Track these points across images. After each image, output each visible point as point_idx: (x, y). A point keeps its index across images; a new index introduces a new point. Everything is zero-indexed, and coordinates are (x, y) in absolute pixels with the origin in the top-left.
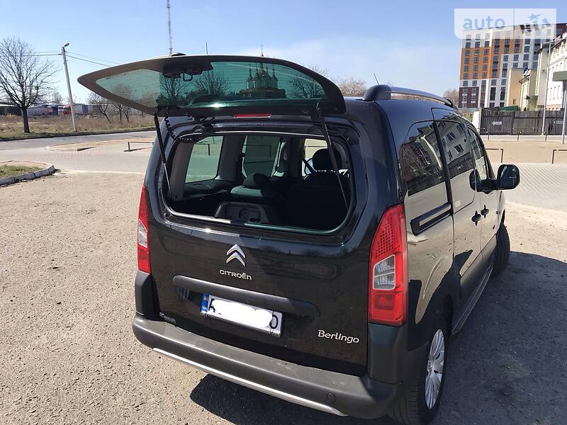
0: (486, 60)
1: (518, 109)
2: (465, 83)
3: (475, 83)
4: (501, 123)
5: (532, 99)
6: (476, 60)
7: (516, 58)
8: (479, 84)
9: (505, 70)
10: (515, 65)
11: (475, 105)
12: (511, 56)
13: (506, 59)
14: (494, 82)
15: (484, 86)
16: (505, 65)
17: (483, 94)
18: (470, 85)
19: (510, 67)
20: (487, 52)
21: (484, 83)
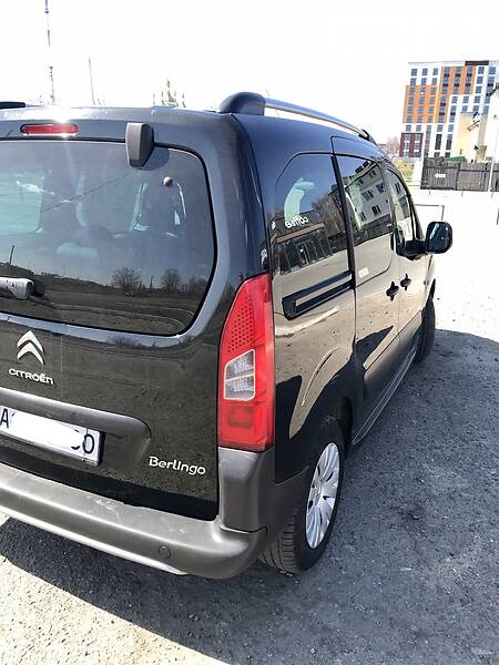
0: (432, 101)
1: (464, 160)
2: (408, 128)
3: (419, 128)
4: (444, 176)
5: (480, 149)
6: (422, 101)
7: (466, 100)
8: (424, 130)
9: (453, 114)
10: (465, 109)
11: (419, 155)
12: (461, 98)
13: (455, 100)
14: (440, 128)
15: (428, 133)
16: (454, 108)
17: (427, 142)
18: (413, 130)
19: (459, 110)
20: (434, 91)
21: (429, 127)
